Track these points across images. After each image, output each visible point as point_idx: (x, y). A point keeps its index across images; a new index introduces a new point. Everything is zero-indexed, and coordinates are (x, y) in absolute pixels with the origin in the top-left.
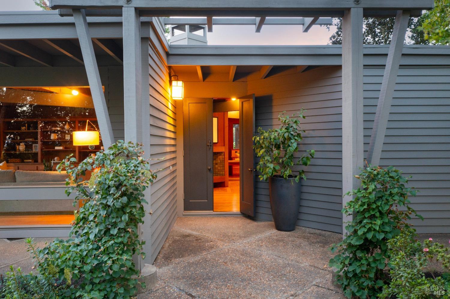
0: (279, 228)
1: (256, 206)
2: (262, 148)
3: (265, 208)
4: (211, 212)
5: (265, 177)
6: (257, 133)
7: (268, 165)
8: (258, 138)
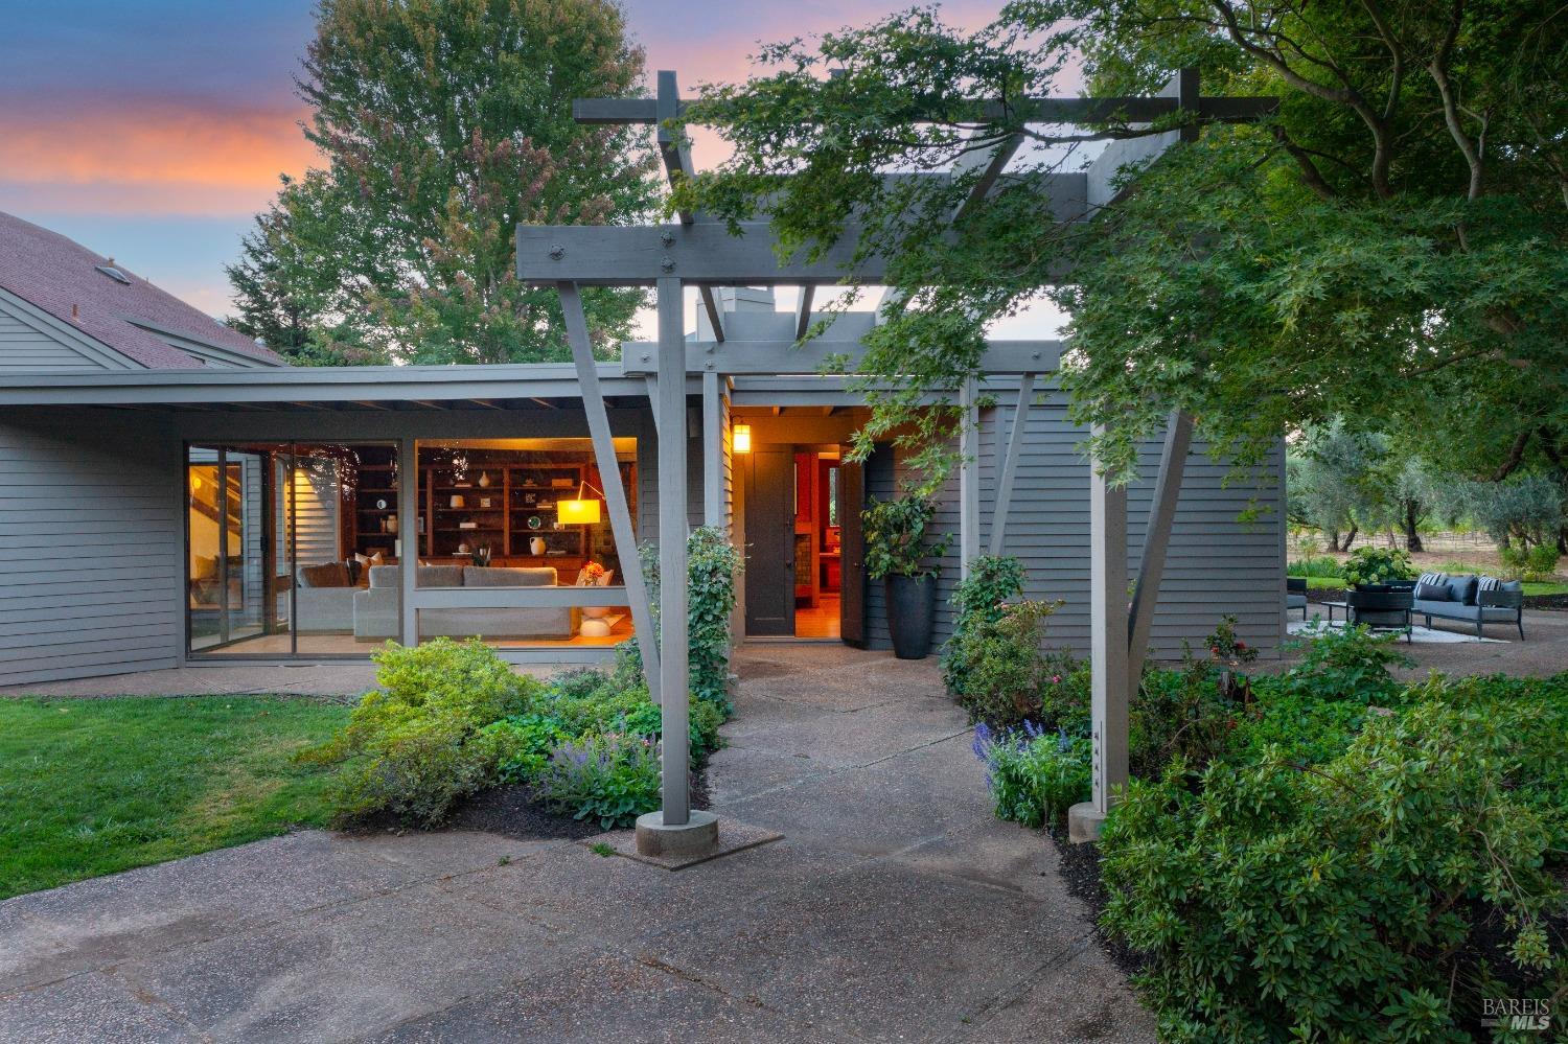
0: (900, 655)
1: (867, 628)
2: (874, 530)
3: (881, 631)
4: (791, 638)
5: (878, 574)
6: (869, 507)
7: (883, 555)
8: (868, 515)
